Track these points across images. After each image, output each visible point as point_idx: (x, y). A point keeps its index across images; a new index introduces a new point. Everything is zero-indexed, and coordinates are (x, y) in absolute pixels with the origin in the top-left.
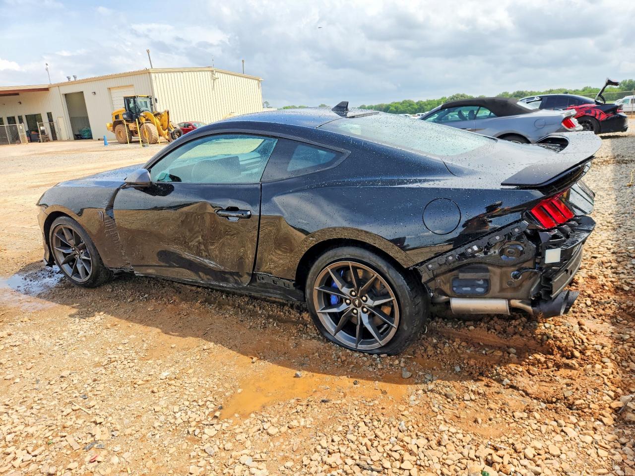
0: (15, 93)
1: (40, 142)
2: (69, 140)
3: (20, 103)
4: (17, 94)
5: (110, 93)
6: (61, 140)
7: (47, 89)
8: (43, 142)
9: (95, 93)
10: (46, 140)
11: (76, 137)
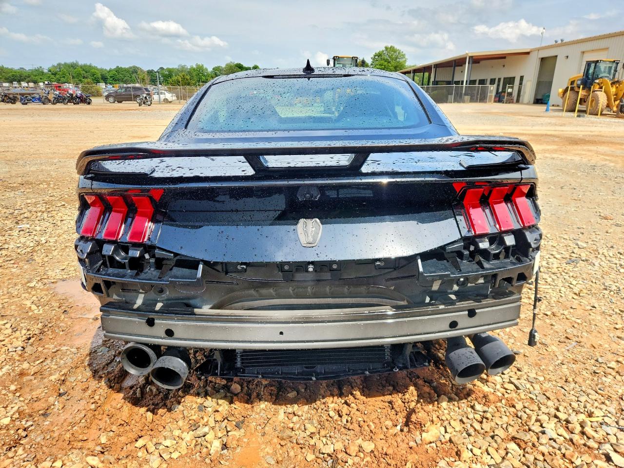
0: (502, 57)
1: (503, 103)
2: (528, 104)
3: (504, 66)
4: (504, 58)
5: (583, 57)
6: (523, 104)
7: (528, 53)
8: (506, 103)
9: (567, 57)
10: (510, 101)
11: (536, 101)
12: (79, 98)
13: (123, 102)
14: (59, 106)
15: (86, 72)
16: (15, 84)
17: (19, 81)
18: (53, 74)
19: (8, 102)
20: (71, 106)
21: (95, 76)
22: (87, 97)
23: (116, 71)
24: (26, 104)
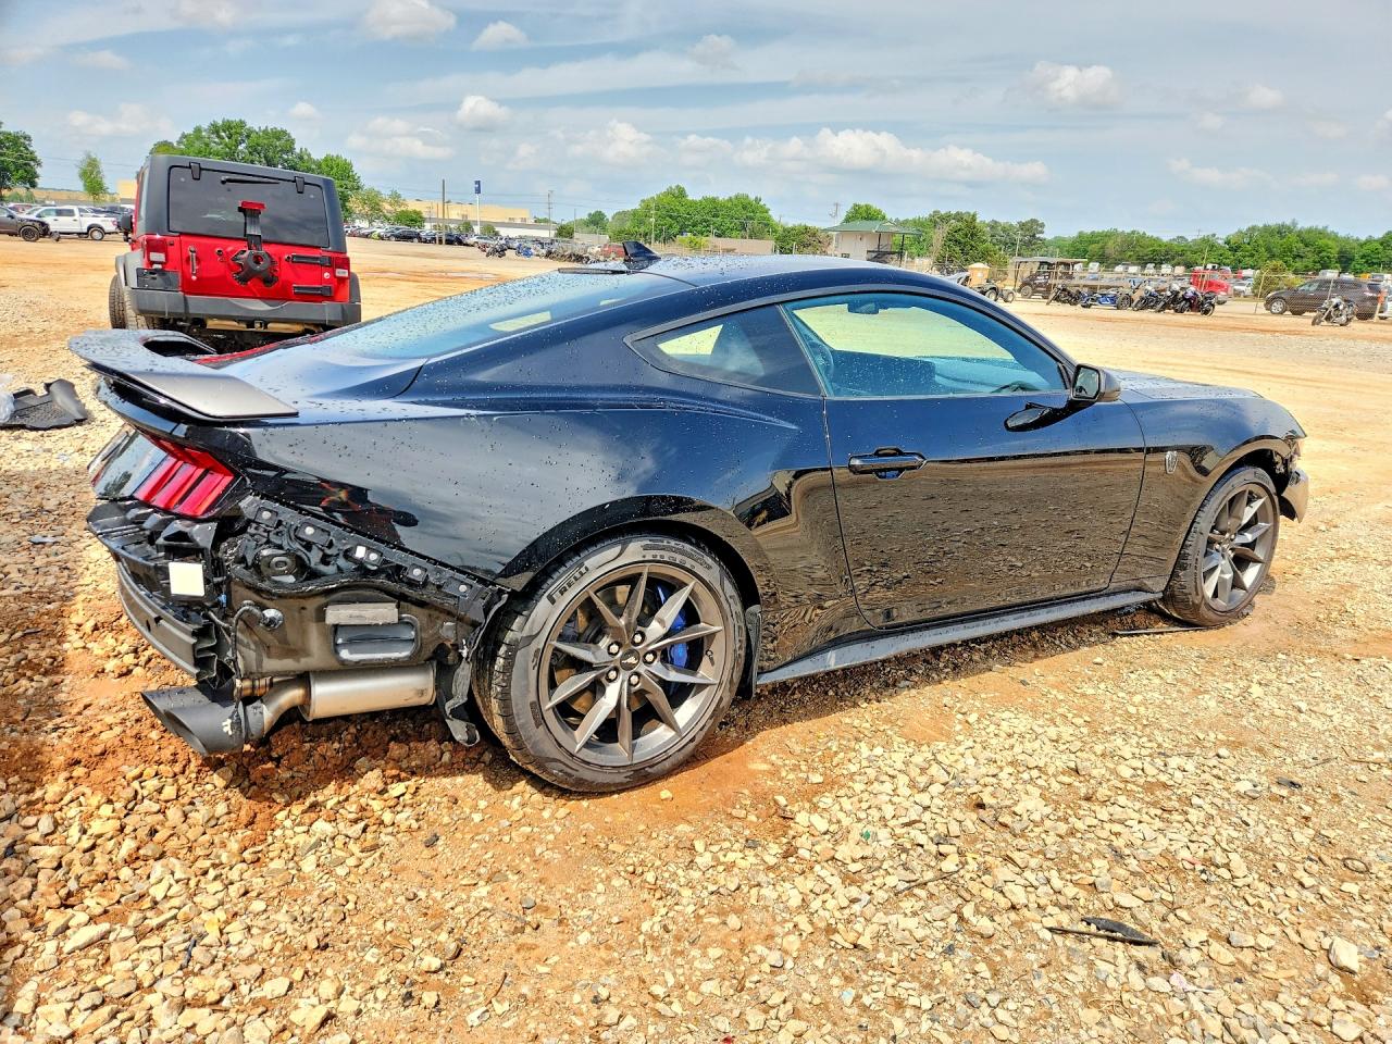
12: (1188, 300)
13: (1306, 314)
14: (1148, 314)
15: (1306, 246)
16: (1150, 268)
17: (1158, 264)
18: (1231, 249)
19: (1064, 302)
20: (1169, 316)
21: (1324, 254)
22: (1206, 298)
23: (1382, 244)
24: (1089, 306)
